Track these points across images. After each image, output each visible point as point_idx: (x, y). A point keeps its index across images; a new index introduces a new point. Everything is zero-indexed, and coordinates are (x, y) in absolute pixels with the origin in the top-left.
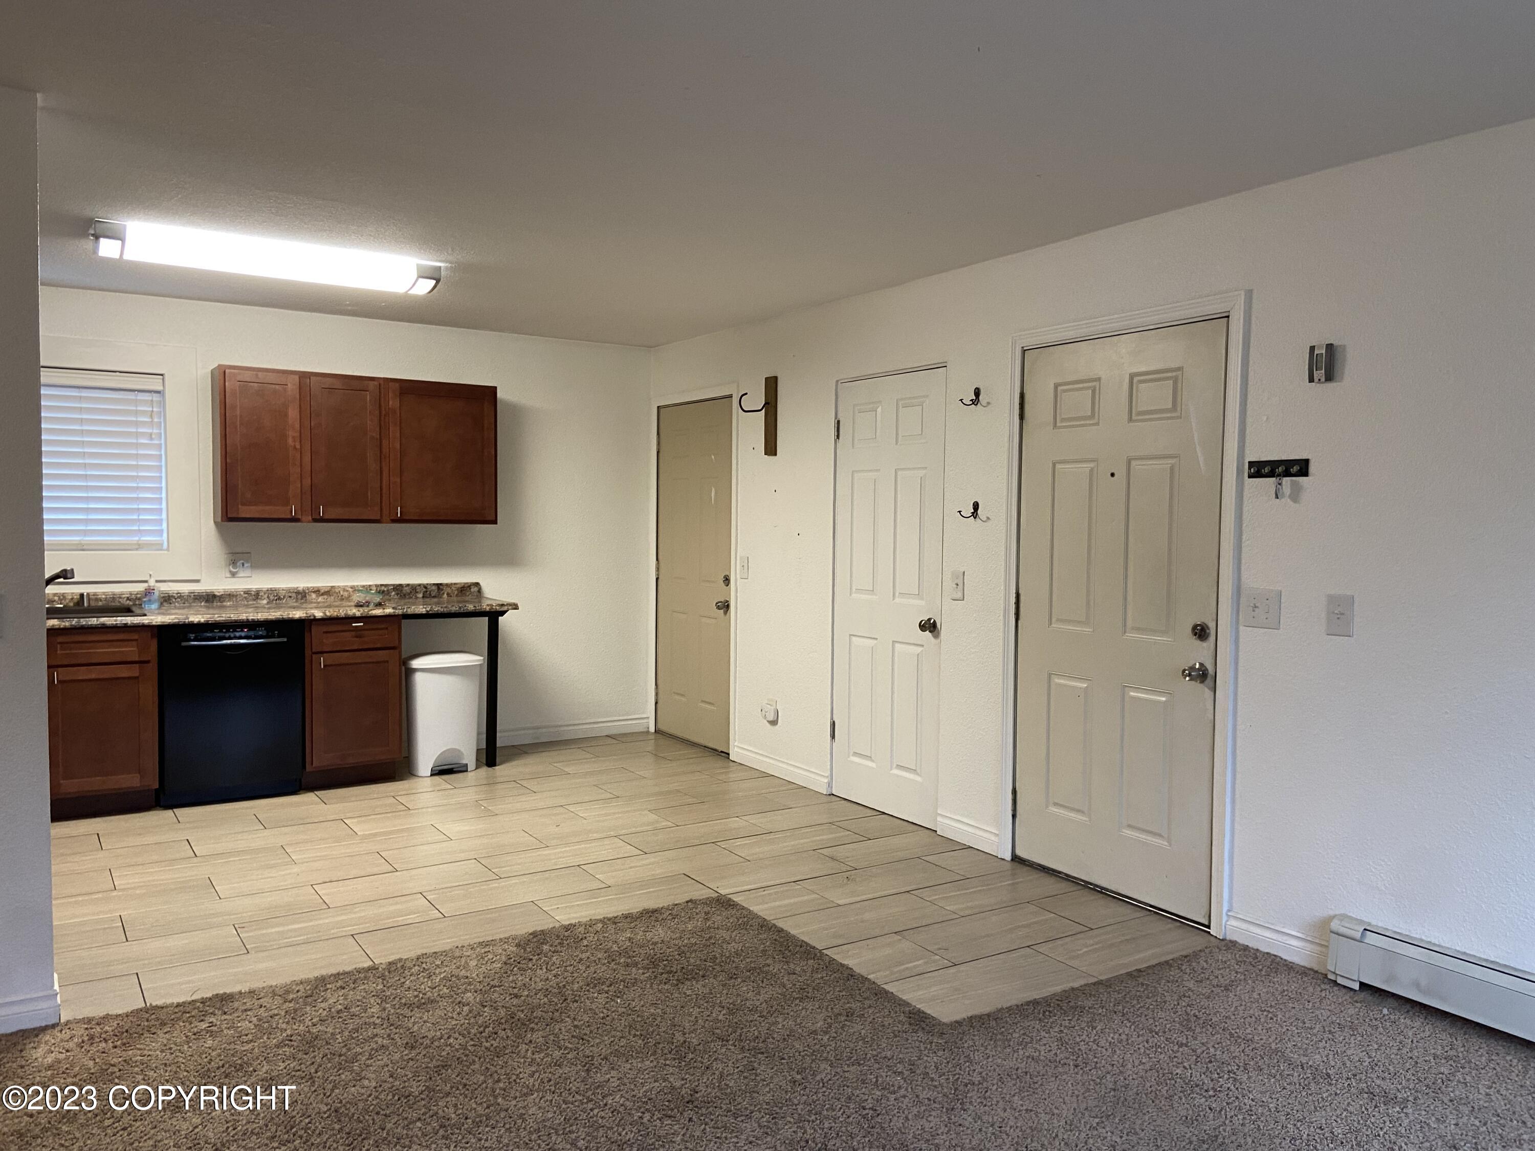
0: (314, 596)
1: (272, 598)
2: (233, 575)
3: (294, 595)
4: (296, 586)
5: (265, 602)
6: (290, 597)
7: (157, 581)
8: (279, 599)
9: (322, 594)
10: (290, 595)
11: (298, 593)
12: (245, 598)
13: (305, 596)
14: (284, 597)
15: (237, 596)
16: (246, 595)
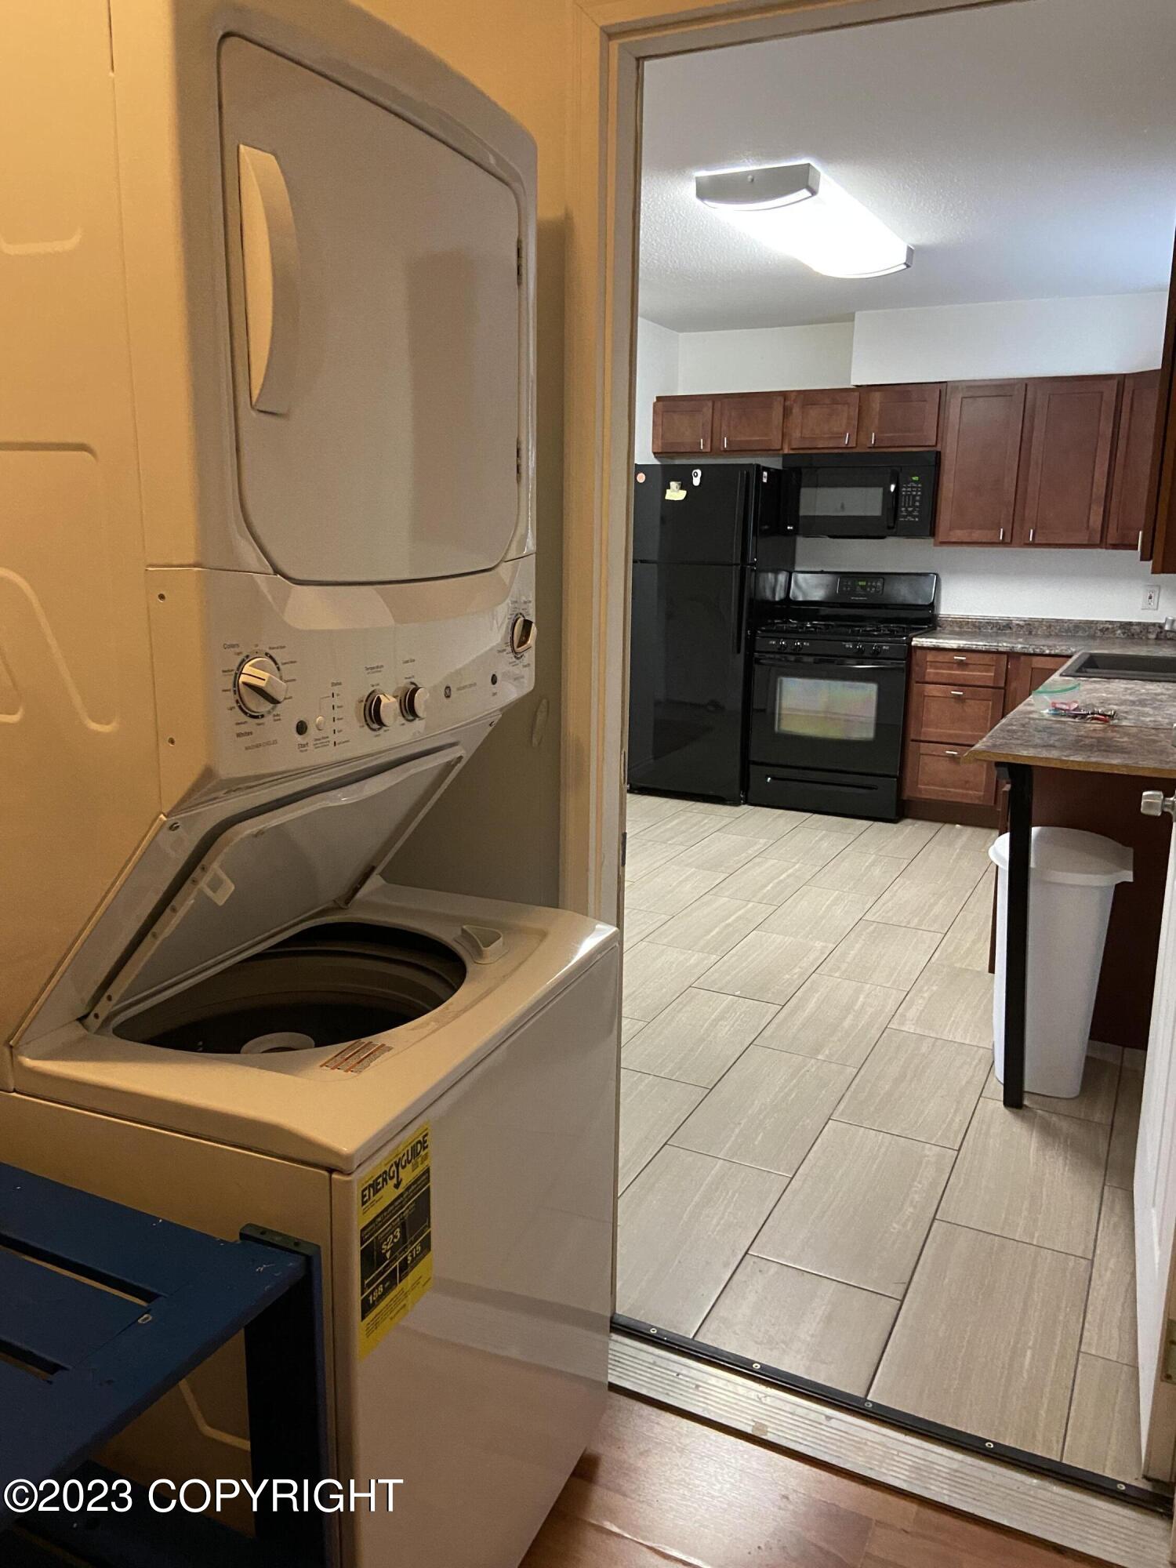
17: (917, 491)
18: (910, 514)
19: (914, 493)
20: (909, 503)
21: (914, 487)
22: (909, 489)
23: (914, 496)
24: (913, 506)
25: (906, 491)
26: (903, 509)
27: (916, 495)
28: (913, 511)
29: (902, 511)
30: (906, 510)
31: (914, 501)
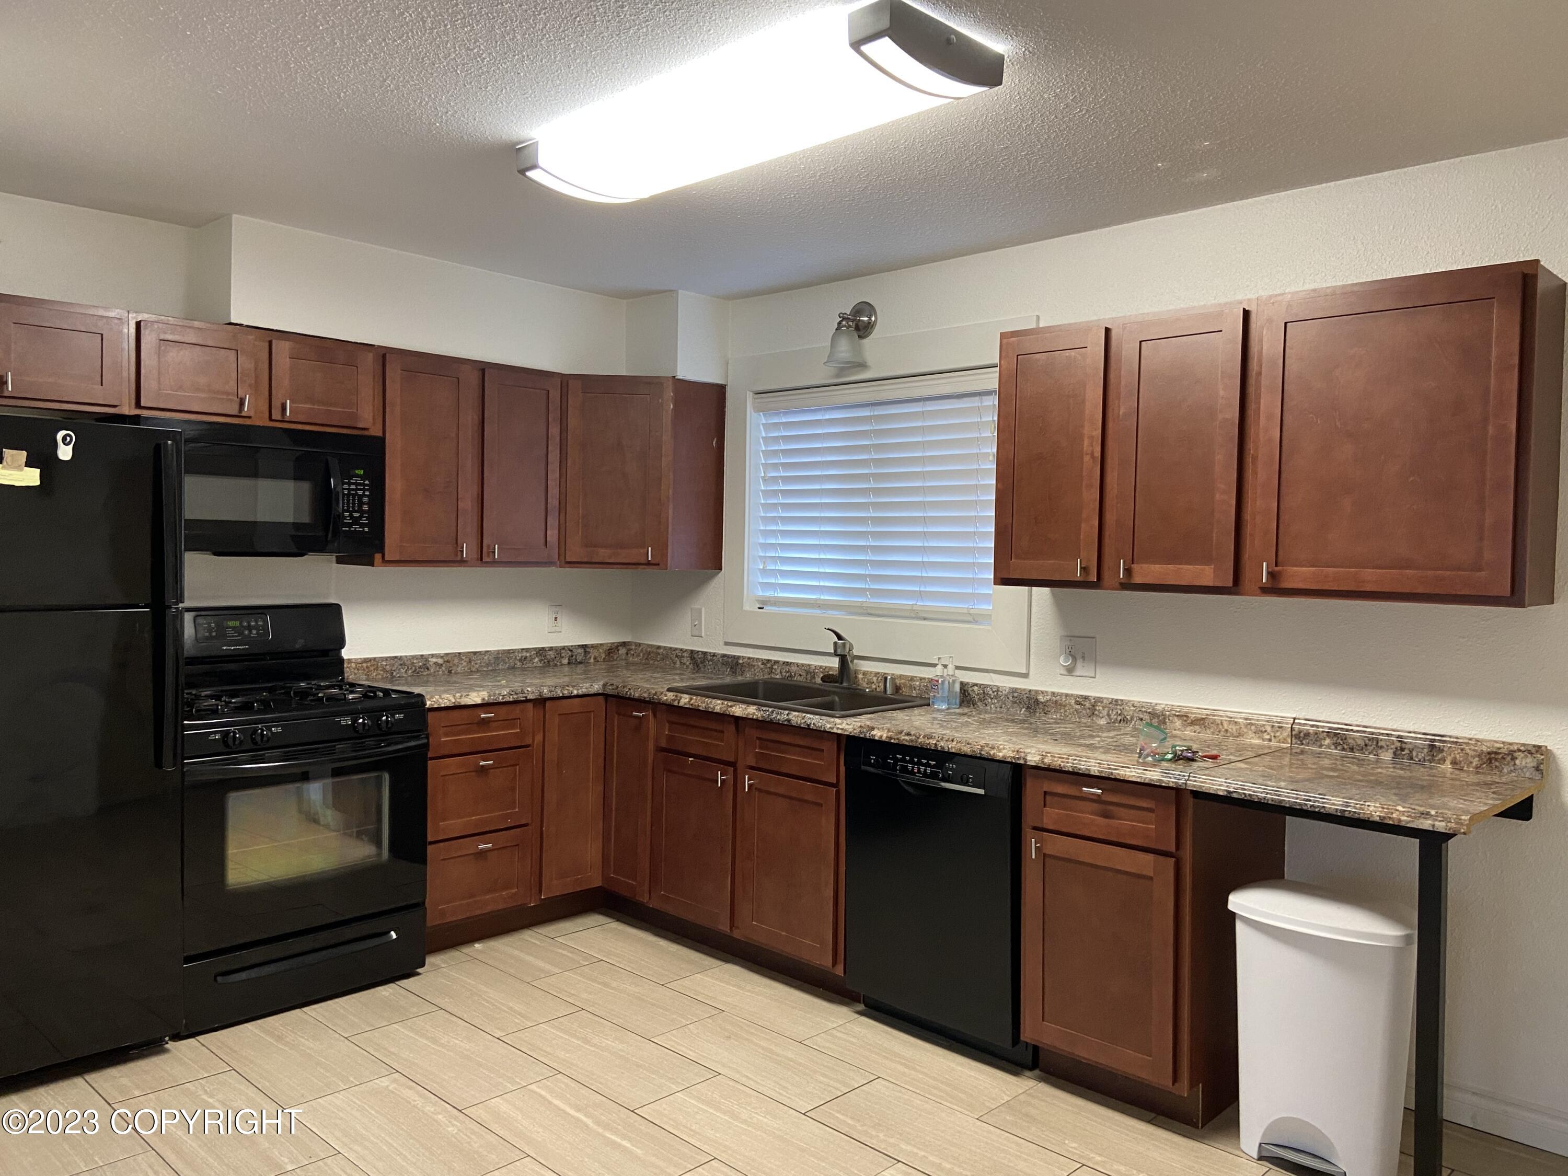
0: (1178, 723)
1: (1114, 717)
2: (1070, 671)
3: (1146, 717)
4: (1154, 701)
5: (1103, 722)
6: (1142, 719)
7: (957, 668)
8: (1124, 720)
9: (1193, 723)
10: (1141, 716)
11: (1153, 714)
12: (1076, 710)
13: (1165, 723)
14: (1132, 718)
15: (1065, 706)
16: (1078, 707)
17: (364, 490)
18: (356, 521)
19: (360, 493)
20: (353, 507)
21: (360, 484)
22: (353, 487)
23: (361, 497)
24: (360, 510)
25: (349, 490)
26: (347, 514)
27: (364, 495)
28: (361, 517)
29: (345, 518)
30: (351, 516)
31: (361, 503)
